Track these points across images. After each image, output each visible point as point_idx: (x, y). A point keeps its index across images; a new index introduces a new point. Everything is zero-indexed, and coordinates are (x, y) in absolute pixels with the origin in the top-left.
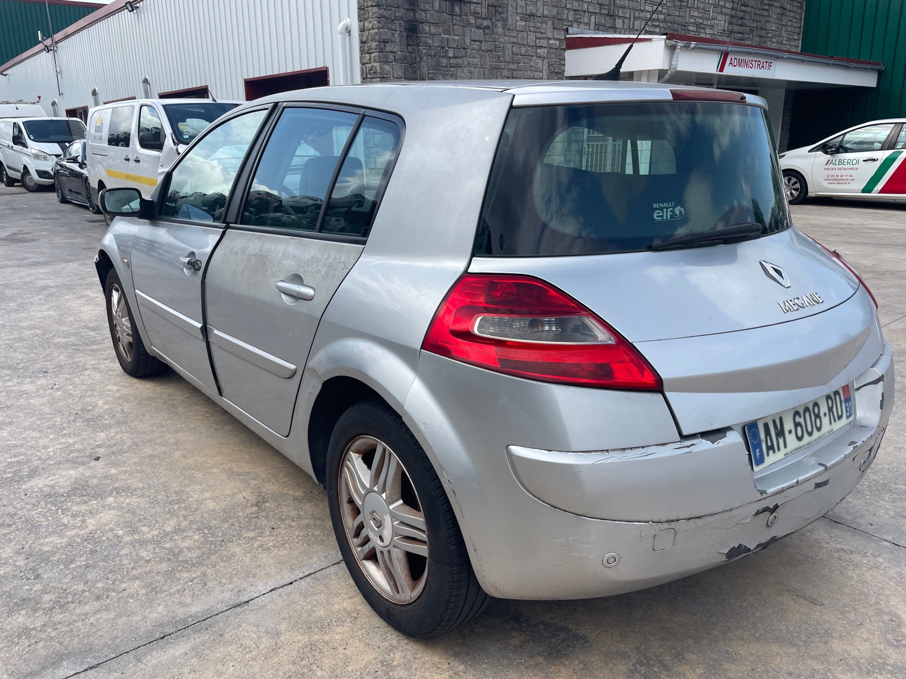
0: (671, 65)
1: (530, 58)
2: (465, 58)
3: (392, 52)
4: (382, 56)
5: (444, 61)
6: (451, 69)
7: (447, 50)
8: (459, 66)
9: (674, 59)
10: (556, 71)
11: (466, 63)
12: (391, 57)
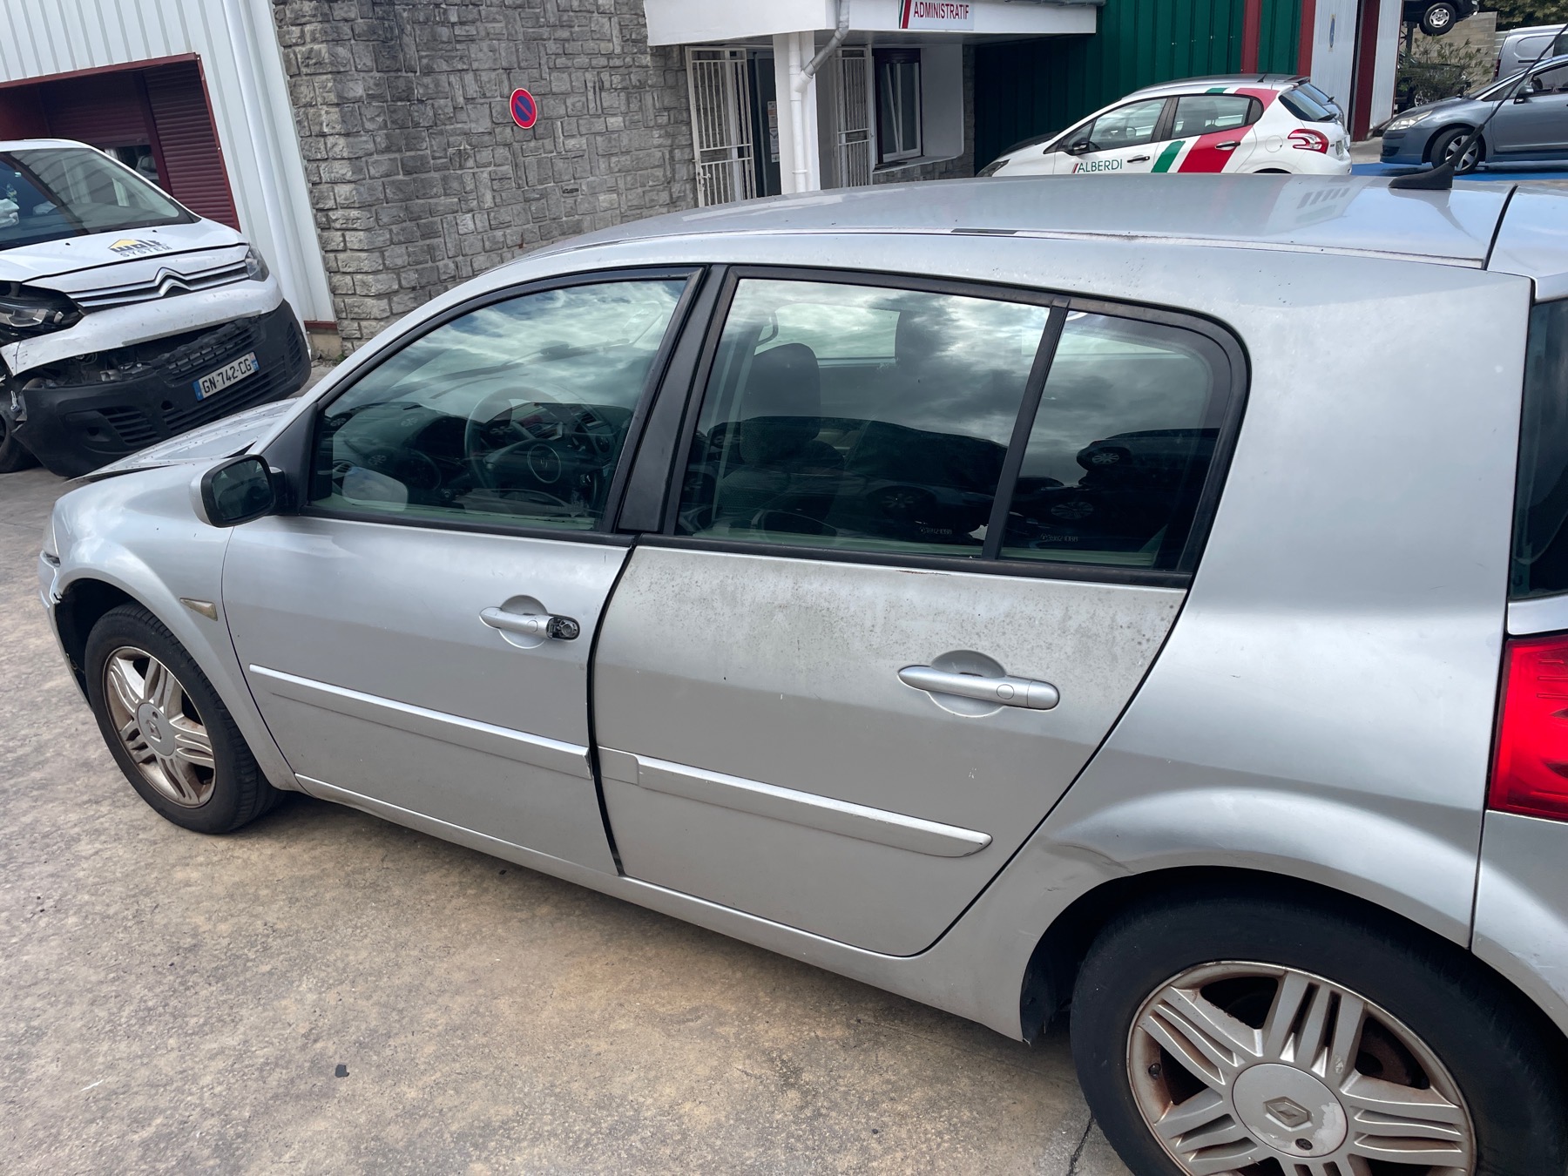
0: (838, 22)
1: (588, 15)
2: (479, 24)
3: (346, 20)
4: (329, 30)
5: (444, 32)
6: (458, 47)
7: (445, 10)
8: (471, 39)
9: (844, 11)
10: (633, 37)
11: (483, 33)
12: (346, 28)
